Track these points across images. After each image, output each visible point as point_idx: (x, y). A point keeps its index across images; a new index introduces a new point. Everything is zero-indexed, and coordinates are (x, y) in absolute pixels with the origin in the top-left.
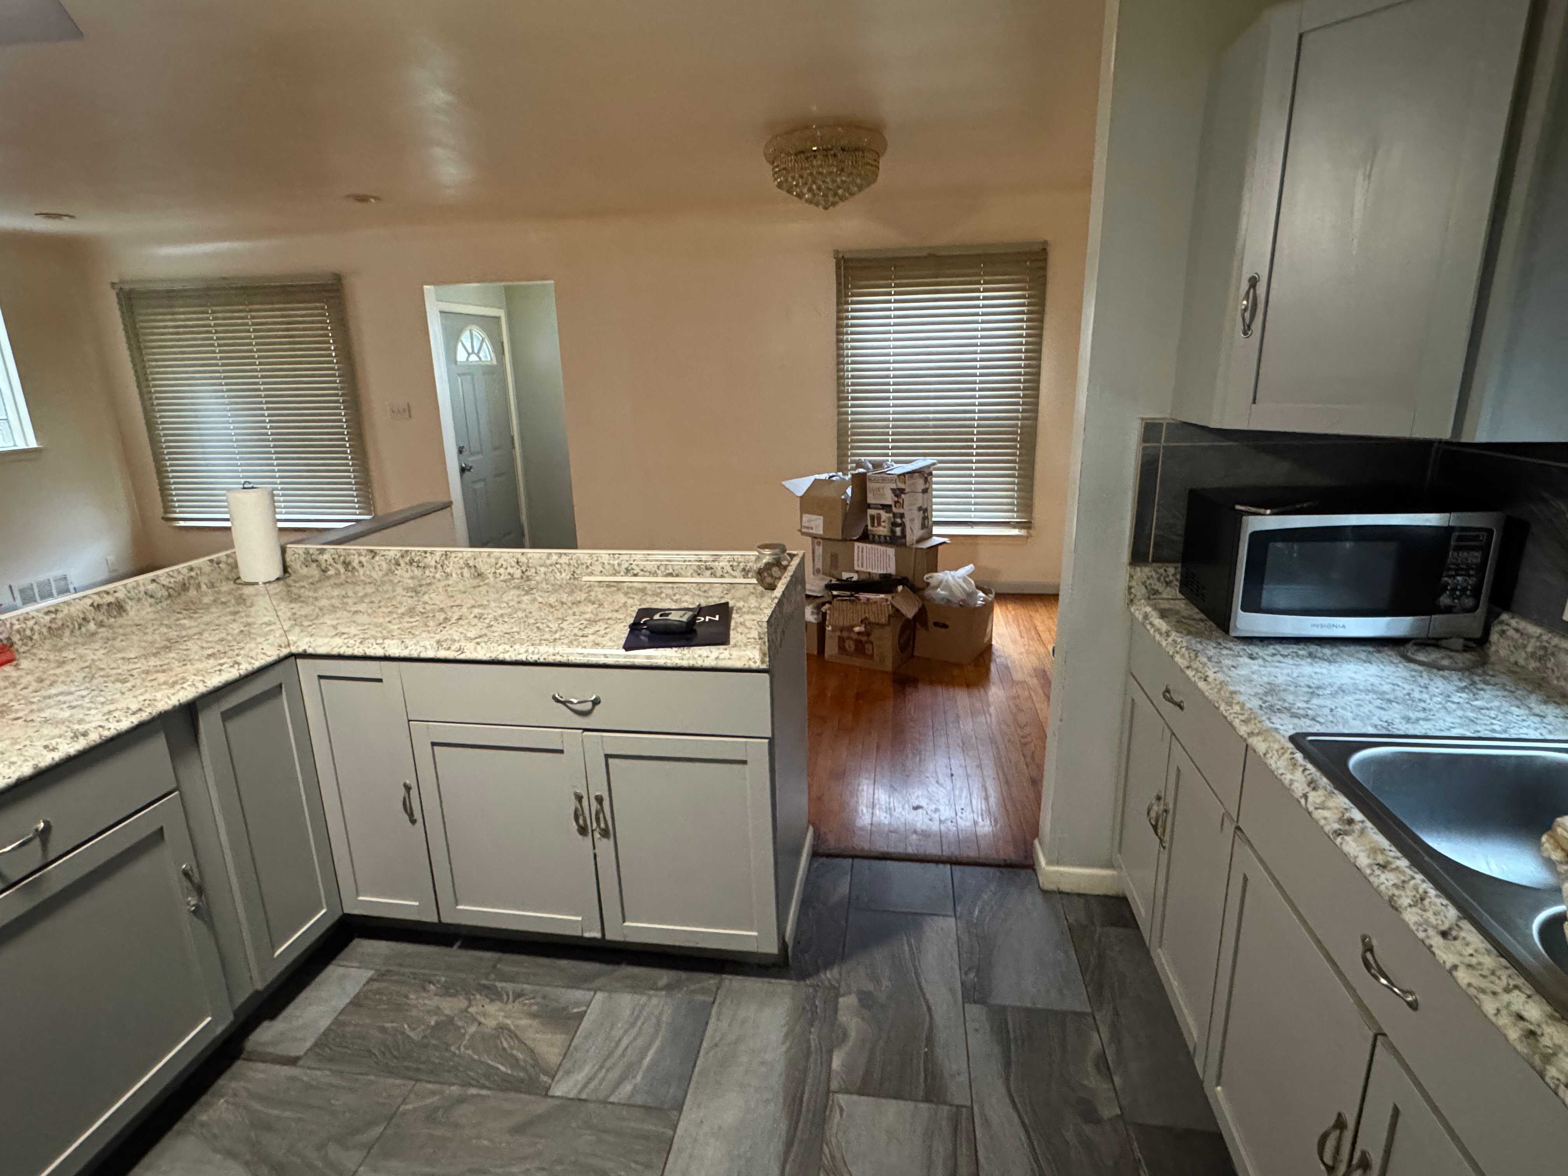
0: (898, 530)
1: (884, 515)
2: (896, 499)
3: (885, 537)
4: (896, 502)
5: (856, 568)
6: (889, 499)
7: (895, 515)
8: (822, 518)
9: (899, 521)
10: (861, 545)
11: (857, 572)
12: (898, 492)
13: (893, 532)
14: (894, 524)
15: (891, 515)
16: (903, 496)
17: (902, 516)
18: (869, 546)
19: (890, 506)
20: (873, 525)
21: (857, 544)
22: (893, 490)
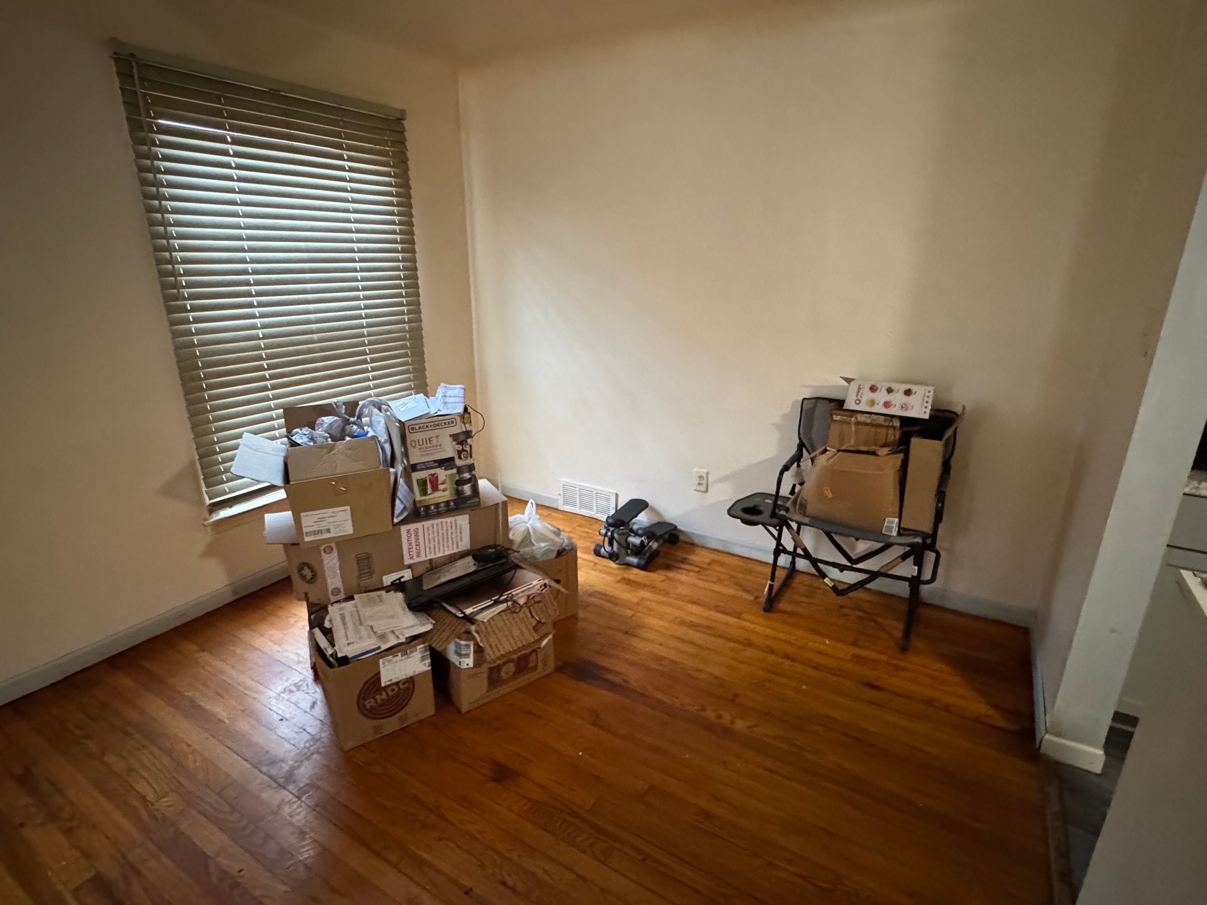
0: (467, 489)
1: (442, 474)
2: (460, 448)
3: (447, 503)
4: (460, 453)
5: (407, 561)
6: (449, 450)
7: (460, 470)
8: (348, 508)
9: (467, 476)
10: (412, 527)
11: (410, 567)
14: (460, 483)
15: (454, 471)
16: (469, 441)
17: (471, 468)
18: (427, 524)
19: (452, 459)
20: (424, 492)
21: (404, 529)
22: (455, 437)
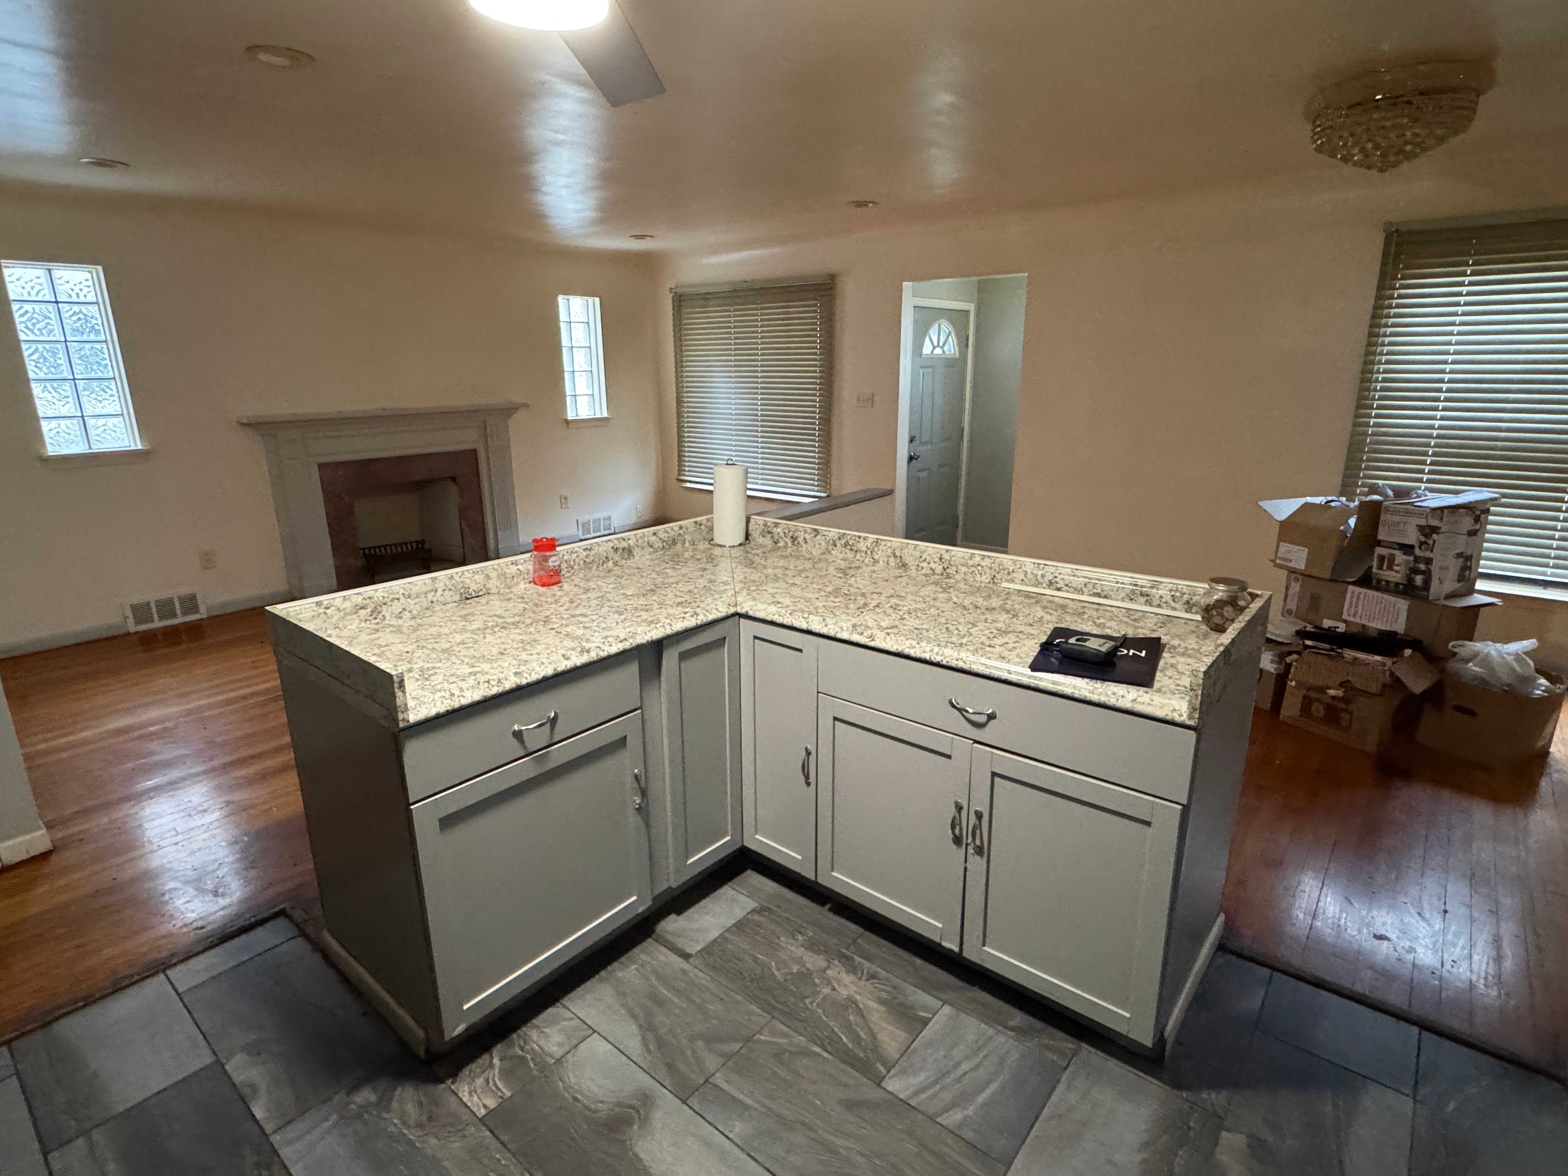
0: (1419, 580)
1: (1400, 557)
2: (1423, 539)
3: (1397, 584)
4: (1422, 544)
5: (1345, 617)
6: (1412, 537)
7: (1417, 559)
8: (1307, 550)
9: (1422, 567)
10: (1358, 589)
11: (1345, 621)
12: (1428, 530)
13: (1410, 581)
14: (1414, 571)
15: (1412, 558)
16: (1435, 536)
17: (1428, 561)
18: (1371, 593)
19: (1412, 547)
20: (1380, 567)
21: (1351, 588)
22: (1421, 528)
